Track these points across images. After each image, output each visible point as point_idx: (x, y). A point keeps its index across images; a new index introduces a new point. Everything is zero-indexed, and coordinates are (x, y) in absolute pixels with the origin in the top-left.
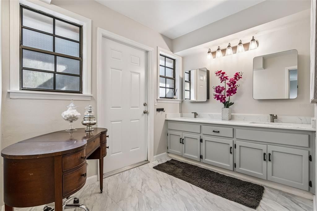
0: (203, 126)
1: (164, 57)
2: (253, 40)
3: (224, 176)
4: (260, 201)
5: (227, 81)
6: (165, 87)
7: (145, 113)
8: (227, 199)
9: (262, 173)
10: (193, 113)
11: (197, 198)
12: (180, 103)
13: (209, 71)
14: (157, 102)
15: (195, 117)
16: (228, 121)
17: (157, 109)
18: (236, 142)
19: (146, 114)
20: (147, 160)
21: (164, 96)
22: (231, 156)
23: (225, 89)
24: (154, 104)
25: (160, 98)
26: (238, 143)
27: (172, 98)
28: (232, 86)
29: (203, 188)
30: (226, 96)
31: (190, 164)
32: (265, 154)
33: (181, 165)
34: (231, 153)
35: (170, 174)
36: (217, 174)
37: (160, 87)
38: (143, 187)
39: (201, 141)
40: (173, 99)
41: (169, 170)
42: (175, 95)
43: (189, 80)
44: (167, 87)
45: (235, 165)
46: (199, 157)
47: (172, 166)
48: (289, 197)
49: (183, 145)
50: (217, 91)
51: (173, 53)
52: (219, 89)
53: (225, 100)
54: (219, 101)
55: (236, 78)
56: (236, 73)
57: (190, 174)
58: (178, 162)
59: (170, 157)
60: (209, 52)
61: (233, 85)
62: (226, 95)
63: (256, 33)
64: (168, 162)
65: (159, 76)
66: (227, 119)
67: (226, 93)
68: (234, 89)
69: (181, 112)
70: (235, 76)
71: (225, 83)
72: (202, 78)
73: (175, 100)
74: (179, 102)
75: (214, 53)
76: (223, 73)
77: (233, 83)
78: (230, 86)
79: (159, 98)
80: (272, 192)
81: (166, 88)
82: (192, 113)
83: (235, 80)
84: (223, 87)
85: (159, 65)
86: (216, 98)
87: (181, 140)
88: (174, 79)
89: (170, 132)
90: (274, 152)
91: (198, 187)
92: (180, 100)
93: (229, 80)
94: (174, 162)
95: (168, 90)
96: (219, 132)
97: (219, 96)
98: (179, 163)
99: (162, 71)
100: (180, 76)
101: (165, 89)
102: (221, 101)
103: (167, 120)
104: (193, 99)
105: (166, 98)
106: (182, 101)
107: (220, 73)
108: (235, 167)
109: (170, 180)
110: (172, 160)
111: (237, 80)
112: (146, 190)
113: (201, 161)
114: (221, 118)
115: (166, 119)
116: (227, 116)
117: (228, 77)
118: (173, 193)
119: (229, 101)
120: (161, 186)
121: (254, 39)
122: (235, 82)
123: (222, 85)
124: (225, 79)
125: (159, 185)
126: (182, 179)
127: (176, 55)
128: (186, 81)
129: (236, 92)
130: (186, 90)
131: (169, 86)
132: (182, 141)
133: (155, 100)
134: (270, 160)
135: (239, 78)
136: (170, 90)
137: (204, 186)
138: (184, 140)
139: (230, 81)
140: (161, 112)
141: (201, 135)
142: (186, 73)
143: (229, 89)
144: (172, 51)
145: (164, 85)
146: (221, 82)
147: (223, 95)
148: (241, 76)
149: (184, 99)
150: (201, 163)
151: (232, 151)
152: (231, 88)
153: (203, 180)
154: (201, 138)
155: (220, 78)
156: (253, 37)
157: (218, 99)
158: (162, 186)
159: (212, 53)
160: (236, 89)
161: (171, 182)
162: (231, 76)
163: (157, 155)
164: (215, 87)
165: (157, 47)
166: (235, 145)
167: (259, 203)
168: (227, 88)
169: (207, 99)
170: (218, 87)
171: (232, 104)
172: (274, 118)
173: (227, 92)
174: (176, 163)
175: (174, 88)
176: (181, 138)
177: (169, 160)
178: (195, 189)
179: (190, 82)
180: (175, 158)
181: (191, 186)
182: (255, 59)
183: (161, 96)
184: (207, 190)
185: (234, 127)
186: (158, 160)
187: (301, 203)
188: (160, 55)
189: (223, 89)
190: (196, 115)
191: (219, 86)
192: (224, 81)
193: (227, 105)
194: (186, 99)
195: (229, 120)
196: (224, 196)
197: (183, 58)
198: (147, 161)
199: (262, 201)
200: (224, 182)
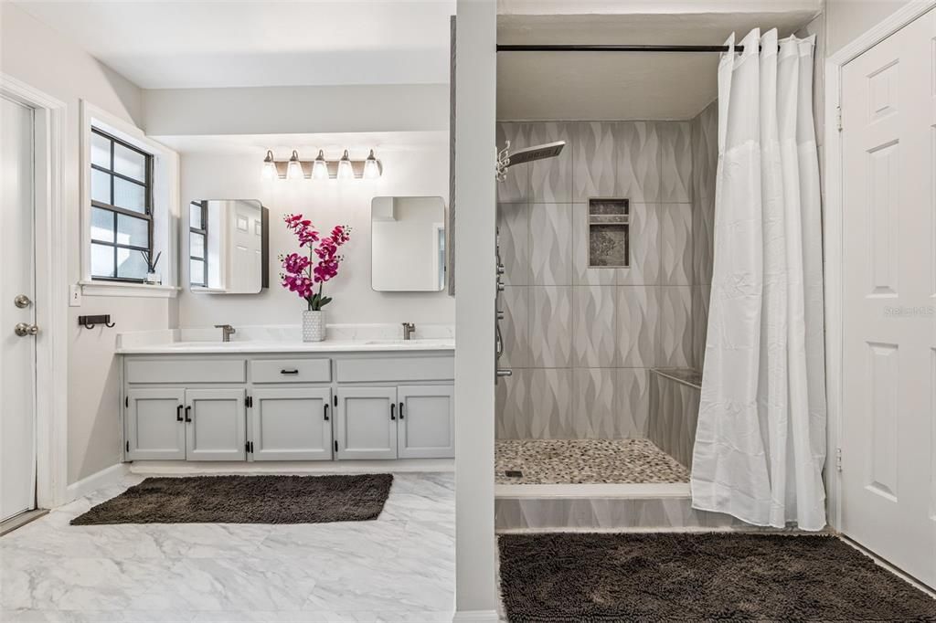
0: (253, 362)
1: (110, 141)
2: (371, 158)
3: (311, 478)
4: (384, 502)
5: (316, 245)
6: (112, 241)
7: (21, 332)
8: (321, 522)
9: (389, 447)
10: (221, 326)
11: (244, 549)
12: (170, 298)
13: (267, 210)
14: (82, 295)
15: (227, 339)
16: (319, 343)
17: (80, 317)
18: (337, 391)
19: (29, 339)
20: (36, 508)
21: (109, 272)
22: (327, 425)
23: (310, 263)
24: (69, 303)
25: (93, 279)
26: (342, 393)
27: (140, 281)
28: (327, 258)
29: (258, 520)
30: (313, 281)
31: (213, 477)
32: (393, 406)
33: (184, 486)
34: (326, 418)
35: (147, 522)
36: (295, 478)
37: (93, 242)
38: (39, 593)
39: (248, 402)
40: (144, 285)
41: (140, 511)
42: (151, 269)
43: (202, 225)
44: (119, 242)
45: (335, 446)
46: (244, 448)
47: (152, 498)
48: (433, 478)
49: (190, 427)
50: (289, 268)
51: (145, 134)
52: (295, 263)
53: (311, 292)
54: (296, 292)
55: (335, 239)
56: (336, 228)
57: (215, 500)
58: (174, 480)
59: (140, 475)
60: (267, 160)
61: (330, 255)
62: (313, 278)
63: (377, 145)
64: (132, 492)
65: (87, 204)
66: (315, 339)
67: (313, 275)
68: (332, 264)
69: (175, 324)
70: (334, 233)
71: (311, 247)
72: (242, 223)
73: (153, 289)
74: (168, 295)
75: (281, 165)
76: (306, 223)
77: (329, 249)
78: (322, 256)
79: (88, 280)
80: (405, 479)
81: (115, 245)
82: (217, 327)
83: (335, 244)
84: (306, 258)
85: (87, 167)
86: (289, 286)
87: (182, 411)
88: (148, 217)
89: (133, 394)
90: (408, 399)
91: (246, 522)
92: (173, 288)
93: (320, 242)
94: (158, 485)
95: (124, 254)
96: (296, 372)
97: (295, 279)
98: (177, 482)
99: (98, 188)
100: (170, 212)
101: (113, 248)
102: (301, 293)
103: (124, 355)
104: (215, 284)
105: (115, 279)
106: (180, 292)
107: (298, 222)
108: (337, 450)
109: (150, 537)
110: (149, 480)
111: (339, 244)
112: (57, 595)
113: (250, 459)
114: (302, 336)
115: (120, 351)
116: (315, 332)
117: (317, 233)
118: (169, 563)
119: (320, 294)
120: (118, 563)
121: (374, 156)
122: (334, 249)
123: (304, 252)
124: (310, 238)
125: (108, 563)
126: (192, 521)
127: (157, 142)
128: (193, 230)
129: (335, 274)
130: (193, 258)
131: (130, 239)
132: (184, 414)
133: (74, 286)
134: (402, 417)
135: (343, 239)
136: (130, 253)
137: (263, 514)
138: (192, 408)
139: (322, 245)
140: (98, 328)
141: (249, 386)
142: (193, 203)
143: (320, 263)
144: (142, 126)
145: (107, 235)
146: (301, 245)
147: (305, 279)
148: (346, 236)
149: (185, 284)
150: (250, 463)
151: (329, 415)
152: (325, 262)
153: (258, 503)
154: (249, 395)
155: (298, 233)
156: (372, 151)
157: (292, 289)
158: (123, 560)
159: (276, 163)
160: (336, 266)
161: (156, 540)
162: (325, 233)
163: (79, 479)
164: (285, 256)
165: (80, 101)
166: (336, 397)
167: (382, 506)
168: (316, 260)
169: (263, 286)
170: (293, 258)
171: (327, 301)
172: (409, 330)
173: (316, 270)
174: (165, 486)
175: (149, 250)
176: (181, 407)
177: (136, 482)
178: (237, 531)
179: (204, 232)
180: (158, 474)
181: (224, 528)
182: (377, 202)
183: (96, 273)
184: (271, 522)
185: (333, 357)
186: (89, 496)
187: (448, 482)
188: (93, 130)
189: (306, 262)
190: (228, 331)
191: (295, 255)
192: (308, 243)
193: (316, 303)
194: (192, 284)
195: (321, 341)
196: (313, 519)
197: (182, 156)
198: (36, 511)
199: (388, 502)
200: (311, 492)
